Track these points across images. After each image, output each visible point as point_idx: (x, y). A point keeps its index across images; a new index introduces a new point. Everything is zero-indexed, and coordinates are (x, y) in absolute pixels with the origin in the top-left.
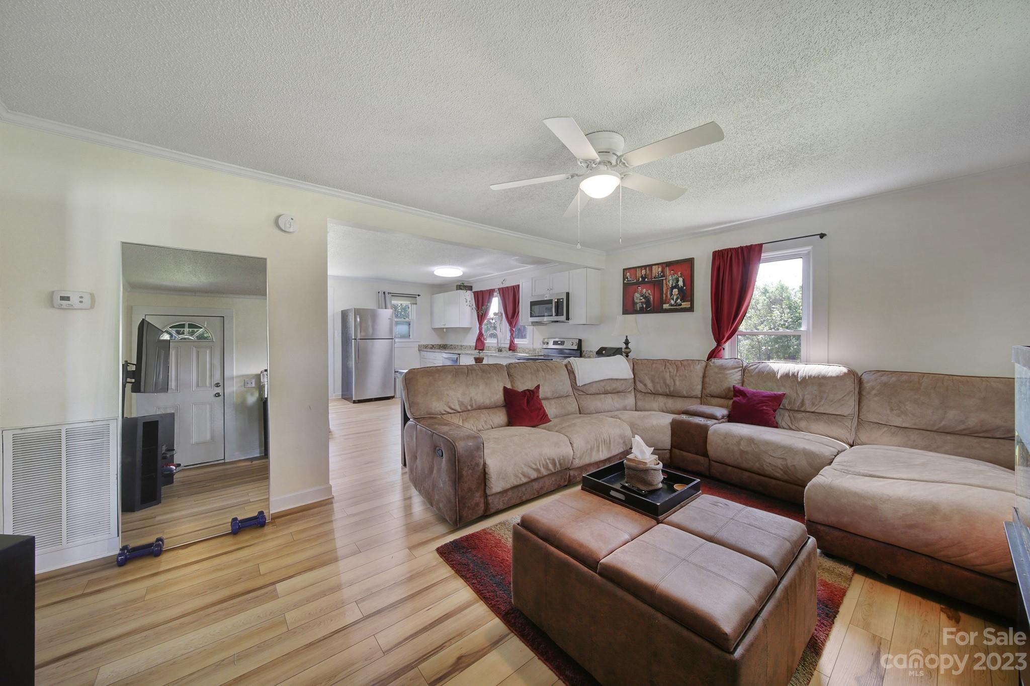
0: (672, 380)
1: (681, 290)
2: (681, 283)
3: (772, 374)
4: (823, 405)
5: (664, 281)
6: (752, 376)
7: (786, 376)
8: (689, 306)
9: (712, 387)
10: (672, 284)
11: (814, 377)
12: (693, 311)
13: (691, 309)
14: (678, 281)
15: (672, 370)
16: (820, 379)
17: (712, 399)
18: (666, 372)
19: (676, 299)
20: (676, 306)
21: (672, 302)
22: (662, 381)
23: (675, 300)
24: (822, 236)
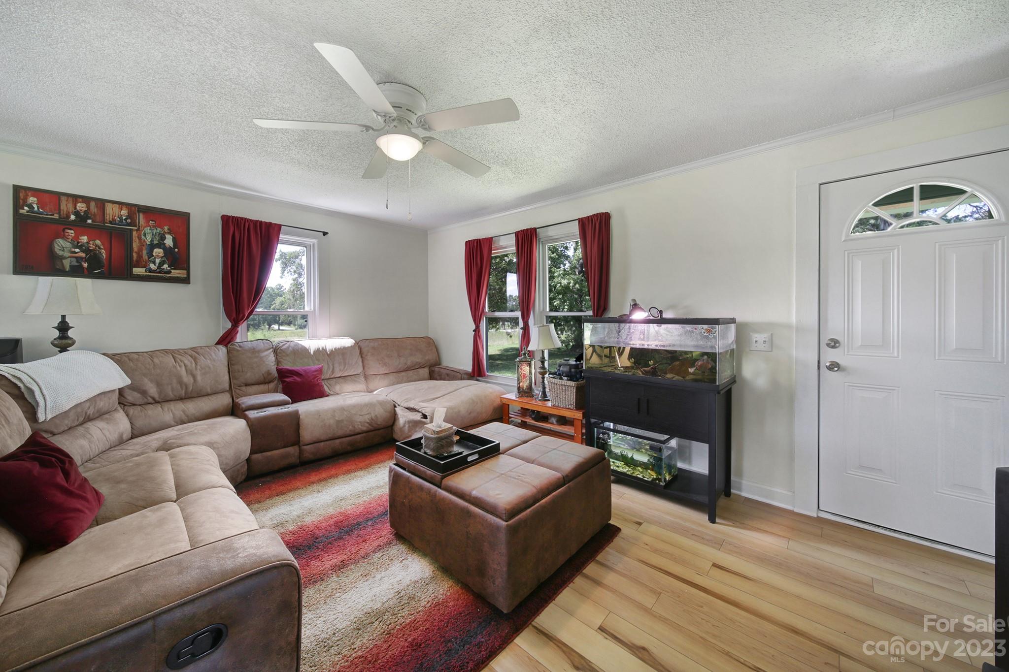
0: (190, 376)
1: (168, 252)
2: (169, 241)
3: (305, 351)
4: (346, 370)
5: (134, 233)
6: (288, 355)
7: (318, 351)
8: (185, 276)
9: (249, 374)
10: (152, 241)
11: (338, 349)
12: (189, 283)
13: (186, 281)
14: (163, 238)
15: (188, 361)
16: (342, 350)
17: (248, 388)
18: (180, 366)
19: (160, 263)
20: (160, 272)
21: (152, 266)
22: (175, 381)
23: (157, 265)
24: (325, 234)
